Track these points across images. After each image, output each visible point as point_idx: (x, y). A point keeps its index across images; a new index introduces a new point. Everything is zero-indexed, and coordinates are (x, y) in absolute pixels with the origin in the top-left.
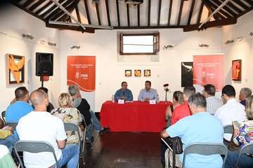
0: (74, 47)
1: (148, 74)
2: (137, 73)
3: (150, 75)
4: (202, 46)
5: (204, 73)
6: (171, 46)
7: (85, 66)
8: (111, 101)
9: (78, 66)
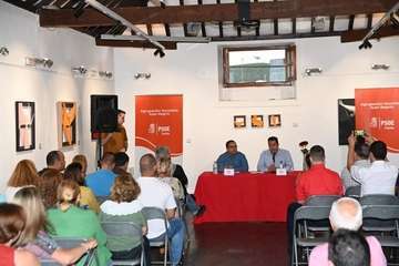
0: (139, 76)
1: (277, 122)
2: (257, 121)
3: (279, 125)
4: (376, 67)
5: (374, 119)
6: (317, 71)
7: (164, 113)
8: (211, 173)
9: (152, 113)
